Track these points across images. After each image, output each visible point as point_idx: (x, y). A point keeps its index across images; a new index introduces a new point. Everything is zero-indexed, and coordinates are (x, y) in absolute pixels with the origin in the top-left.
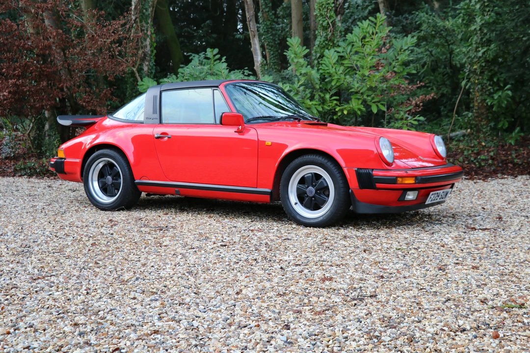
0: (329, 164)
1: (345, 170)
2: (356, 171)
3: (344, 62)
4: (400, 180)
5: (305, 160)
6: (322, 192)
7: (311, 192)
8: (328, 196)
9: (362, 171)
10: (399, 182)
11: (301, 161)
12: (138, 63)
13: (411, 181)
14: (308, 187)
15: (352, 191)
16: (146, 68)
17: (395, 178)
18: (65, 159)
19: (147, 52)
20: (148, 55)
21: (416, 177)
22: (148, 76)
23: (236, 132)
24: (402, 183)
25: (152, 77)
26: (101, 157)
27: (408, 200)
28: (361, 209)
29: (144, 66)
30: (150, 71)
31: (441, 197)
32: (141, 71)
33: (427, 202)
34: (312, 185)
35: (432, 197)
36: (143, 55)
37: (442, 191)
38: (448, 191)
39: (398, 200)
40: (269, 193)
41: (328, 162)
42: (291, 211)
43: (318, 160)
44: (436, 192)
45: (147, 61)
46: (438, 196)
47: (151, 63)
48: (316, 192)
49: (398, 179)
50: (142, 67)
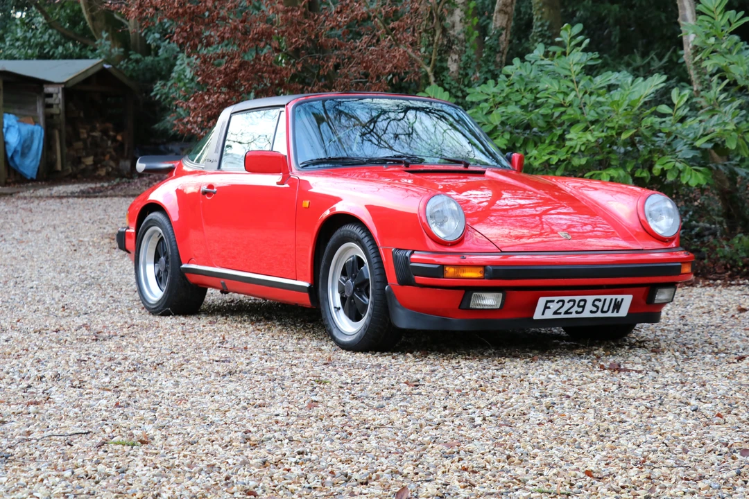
0: (366, 239)
1: (381, 249)
2: (393, 252)
4: (450, 271)
5: (342, 233)
6: (363, 289)
7: (350, 289)
9: (399, 254)
10: (447, 275)
12: (434, 57)
13: (474, 274)
14: (348, 280)
15: (389, 288)
16: (453, 67)
17: (437, 266)
18: (128, 228)
19: (454, 36)
20: (456, 42)
21: (484, 266)
22: (458, 81)
23: (278, 183)
24: (456, 276)
25: (466, 83)
26: (150, 224)
27: (482, 307)
28: (403, 320)
29: (450, 62)
30: (461, 72)
31: (595, 309)
32: (443, 72)
33: (537, 315)
34: (352, 276)
35: (554, 306)
36: (445, 43)
37: (590, 299)
38: (619, 299)
39: (459, 308)
40: (306, 290)
41: (365, 237)
42: (328, 321)
43: (355, 234)
44: (566, 298)
45: (455, 53)
46: (579, 306)
47: (464, 55)
48: (355, 290)
49: (447, 269)
50: (444, 65)
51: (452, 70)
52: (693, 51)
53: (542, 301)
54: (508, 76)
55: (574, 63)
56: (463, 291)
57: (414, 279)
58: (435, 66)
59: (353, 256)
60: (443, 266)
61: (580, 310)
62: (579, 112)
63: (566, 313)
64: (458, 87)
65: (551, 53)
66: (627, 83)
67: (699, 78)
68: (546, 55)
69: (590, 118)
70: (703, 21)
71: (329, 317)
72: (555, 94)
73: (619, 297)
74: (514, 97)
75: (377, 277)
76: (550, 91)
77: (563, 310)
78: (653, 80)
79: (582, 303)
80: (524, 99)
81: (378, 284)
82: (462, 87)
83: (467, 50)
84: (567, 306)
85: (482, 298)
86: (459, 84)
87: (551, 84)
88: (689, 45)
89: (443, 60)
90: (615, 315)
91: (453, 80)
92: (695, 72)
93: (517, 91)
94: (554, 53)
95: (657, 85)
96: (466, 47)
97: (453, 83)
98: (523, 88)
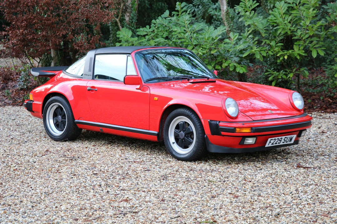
0: (193, 116)
1: (202, 121)
2: (209, 121)
3: (292, 12)
4: (238, 130)
5: (178, 112)
6: (189, 135)
7: (182, 135)
8: (193, 139)
9: (213, 122)
10: (237, 131)
11: (176, 112)
12: (120, 15)
13: (248, 131)
14: (181, 131)
15: (207, 136)
16: (127, 19)
17: (233, 128)
18: (33, 101)
19: (128, 5)
20: (129, 8)
21: (251, 128)
22: (129, 25)
23: (137, 89)
24: (240, 132)
25: (132, 25)
26: (54, 101)
27: (248, 144)
28: (213, 149)
29: (126, 17)
30: (131, 21)
31: (284, 141)
32: (123, 21)
33: (267, 146)
34: (183, 130)
35: (272, 141)
36: (124, 8)
37: (283, 137)
38: (292, 137)
39: (239, 144)
40: (156, 135)
41: (192, 114)
42: (169, 148)
43: (186, 113)
44: (276, 138)
45: (128, 13)
46: (280, 141)
47: (132, 14)
48: (185, 136)
49: (237, 129)
50: (124, 18)
51: (126, 20)
52: (226, 14)
53: (269, 139)
54: (154, 24)
55: (186, 20)
56: (242, 138)
57: (221, 133)
58: (120, 18)
59: (183, 122)
60: (235, 128)
61: (280, 142)
62: (190, 41)
63: (276, 143)
64: (129, 28)
65: (172, 15)
66: (206, 28)
67: (229, 25)
68: (170, 15)
69: (194, 44)
70: (242, 4)
71: (170, 146)
72: (180, 33)
73: (292, 136)
74: (161, 34)
75: (199, 131)
76: (177, 32)
77: (274, 143)
78: (221, 28)
79: (281, 140)
80: (164, 35)
81: (200, 134)
82: (131, 27)
83: (133, 11)
84: (276, 141)
85: (248, 140)
86: (130, 26)
87: (177, 29)
88: (224, 11)
89: (123, 16)
90: (290, 143)
91: (127, 24)
92: (227, 22)
93: (161, 31)
94: (174, 15)
95: (223, 30)
96: (132, 10)
97: (128, 26)
98: (163, 30)
